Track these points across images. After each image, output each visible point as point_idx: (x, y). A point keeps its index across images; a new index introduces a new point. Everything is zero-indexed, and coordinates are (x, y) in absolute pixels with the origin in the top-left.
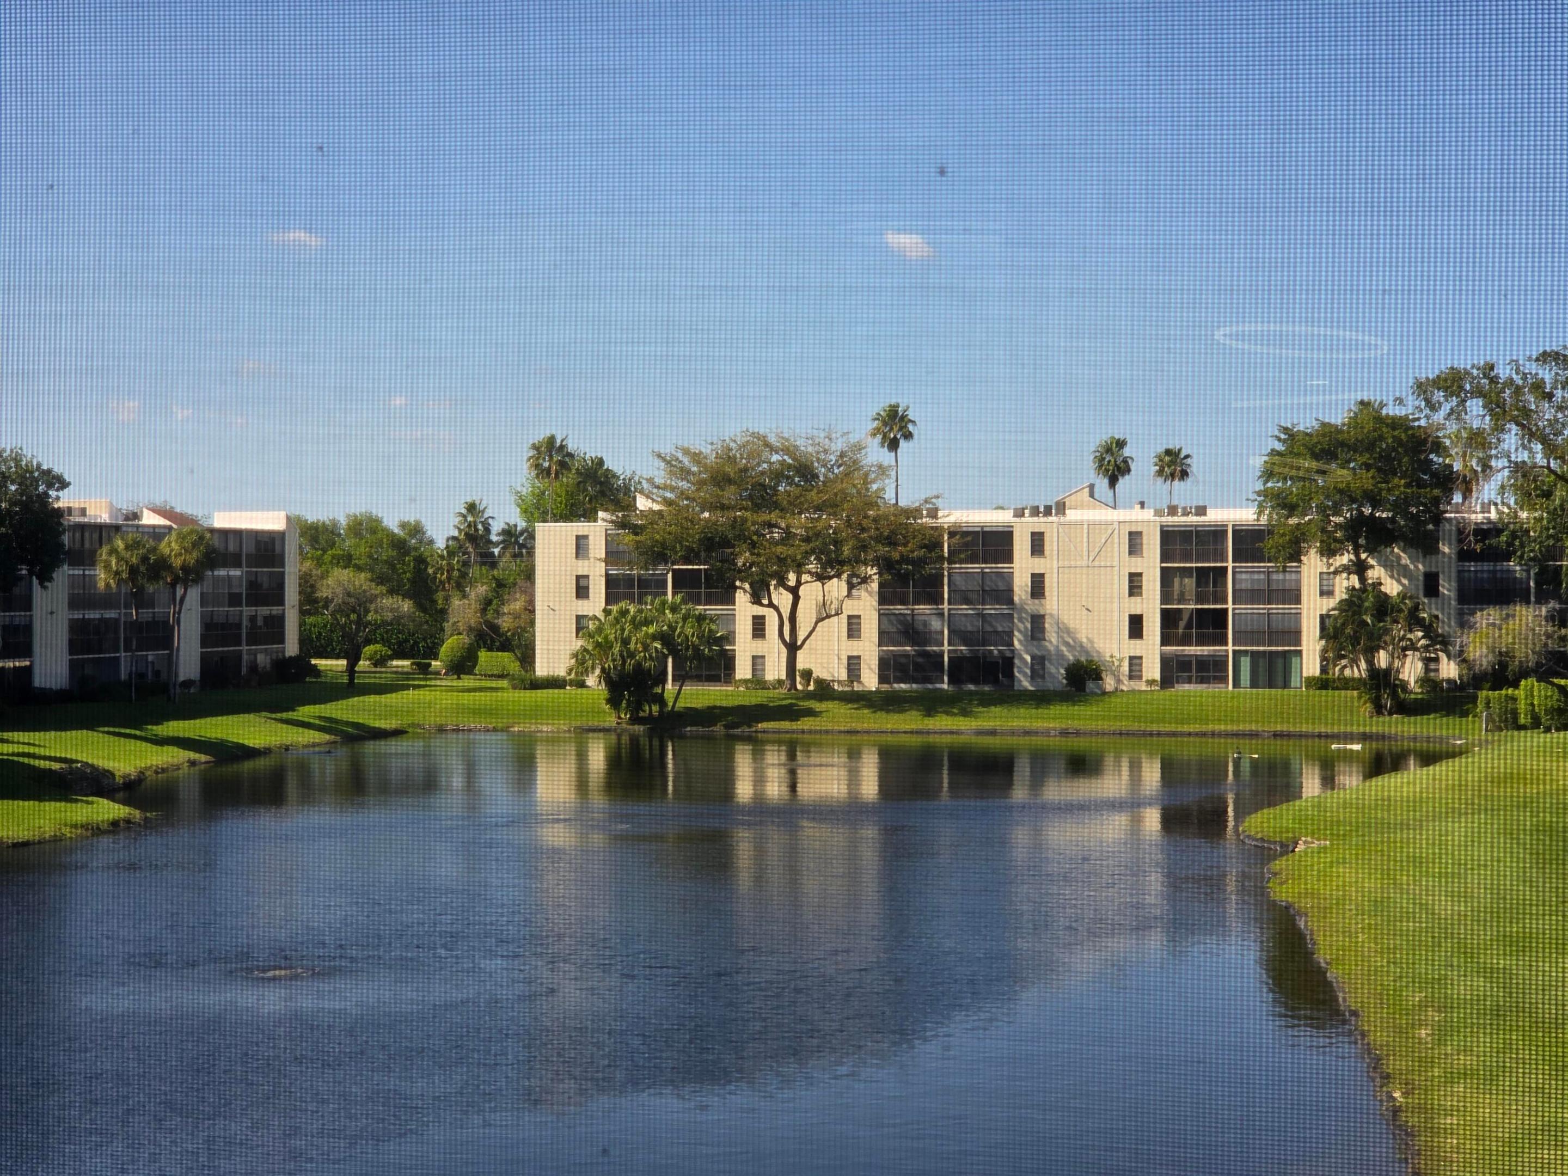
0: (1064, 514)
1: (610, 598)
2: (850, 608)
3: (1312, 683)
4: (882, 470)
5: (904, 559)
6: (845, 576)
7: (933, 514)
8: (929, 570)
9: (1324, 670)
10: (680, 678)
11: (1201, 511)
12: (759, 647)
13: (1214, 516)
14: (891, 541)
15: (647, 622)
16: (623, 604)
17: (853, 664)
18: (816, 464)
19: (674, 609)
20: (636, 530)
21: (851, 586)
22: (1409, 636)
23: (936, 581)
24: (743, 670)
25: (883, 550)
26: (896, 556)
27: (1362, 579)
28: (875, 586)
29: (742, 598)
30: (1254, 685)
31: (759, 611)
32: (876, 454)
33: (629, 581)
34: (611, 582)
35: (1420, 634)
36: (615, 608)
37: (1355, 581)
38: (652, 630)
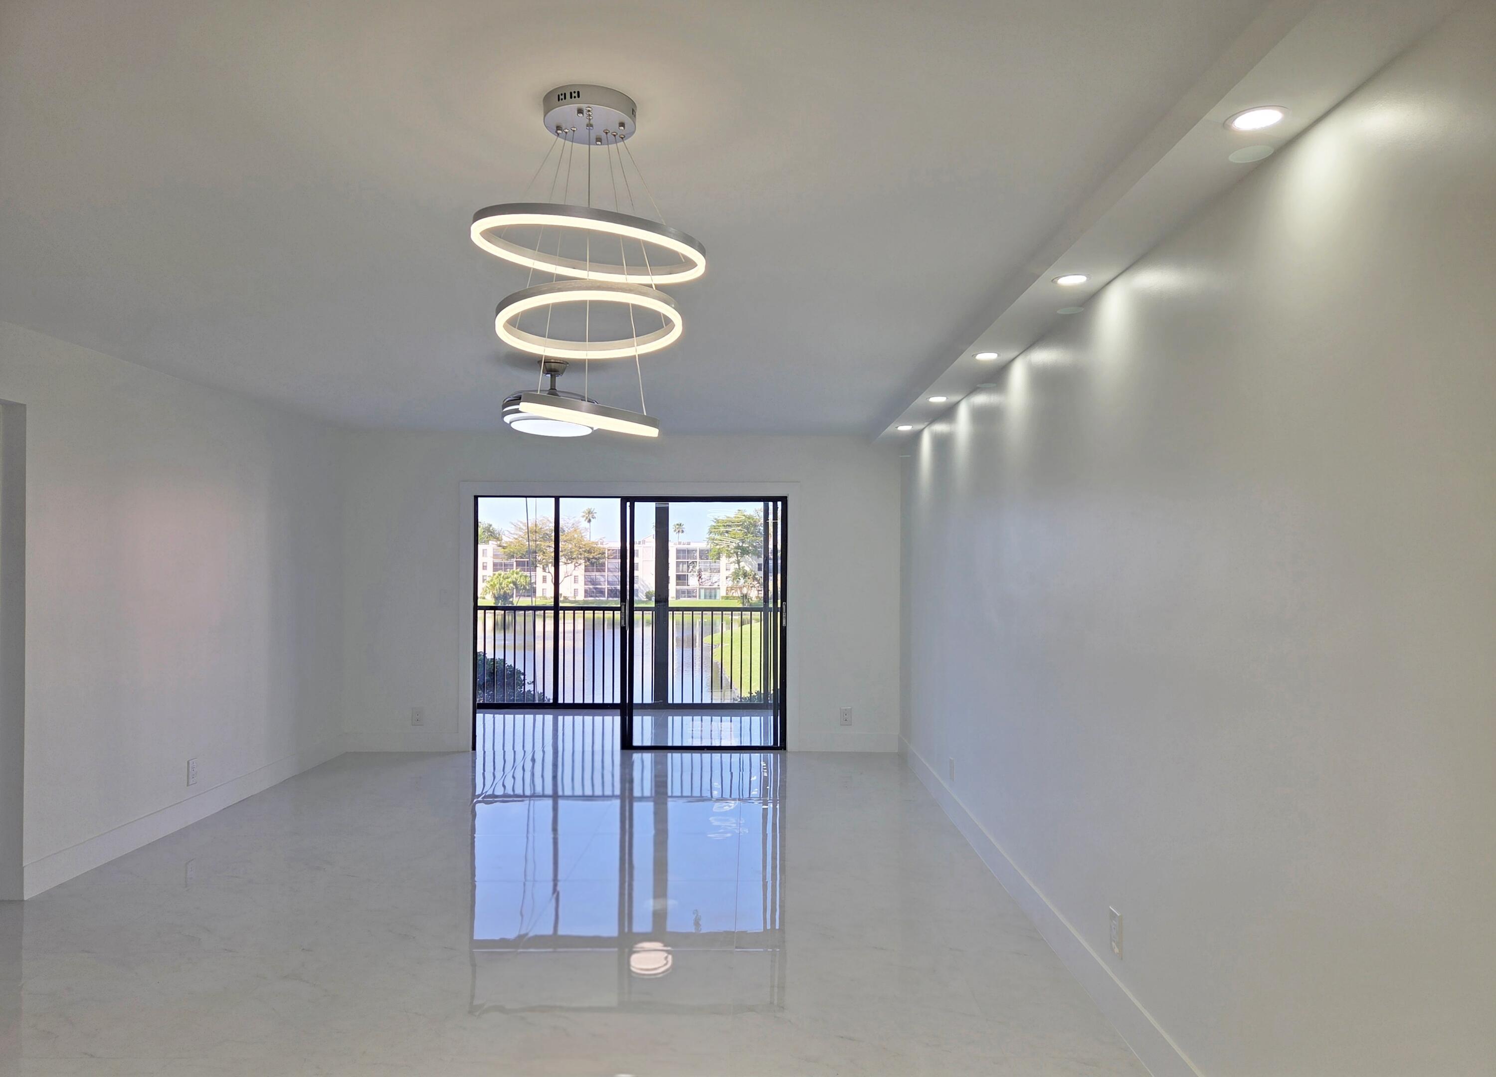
0: (644, 544)
1: (495, 570)
2: (575, 573)
3: (723, 597)
4: (586, 529)
5: (594, 558)
6: (573, 563)
7: (602, 544)
8: (601, 561)
9: (727, 594)
10: (519, 596)
11: (689, 544)
12: (545, 586)
13: (693, 546)
14: (589, 552)
15: (508, 578)
16: (499, 572)
17: (576, 591)
18: (564, 527)
19: (517, 573)
20: (504, 548)
21: (575, 566)
22: (753, 583)
23: (603, 565)
24: (539, 593)
25: (586, 555)
26: (591, 557)
27: (739, 565)
28: (583, 567)
29: (539, 569)
30: (705, 597)
31: (545, 574)
32: (584, 524)
33: (501, 564)
34: (495, 565)
35: (756, 582)
36: (497, 573)
37: (737, 566)
38: (510, 580)
